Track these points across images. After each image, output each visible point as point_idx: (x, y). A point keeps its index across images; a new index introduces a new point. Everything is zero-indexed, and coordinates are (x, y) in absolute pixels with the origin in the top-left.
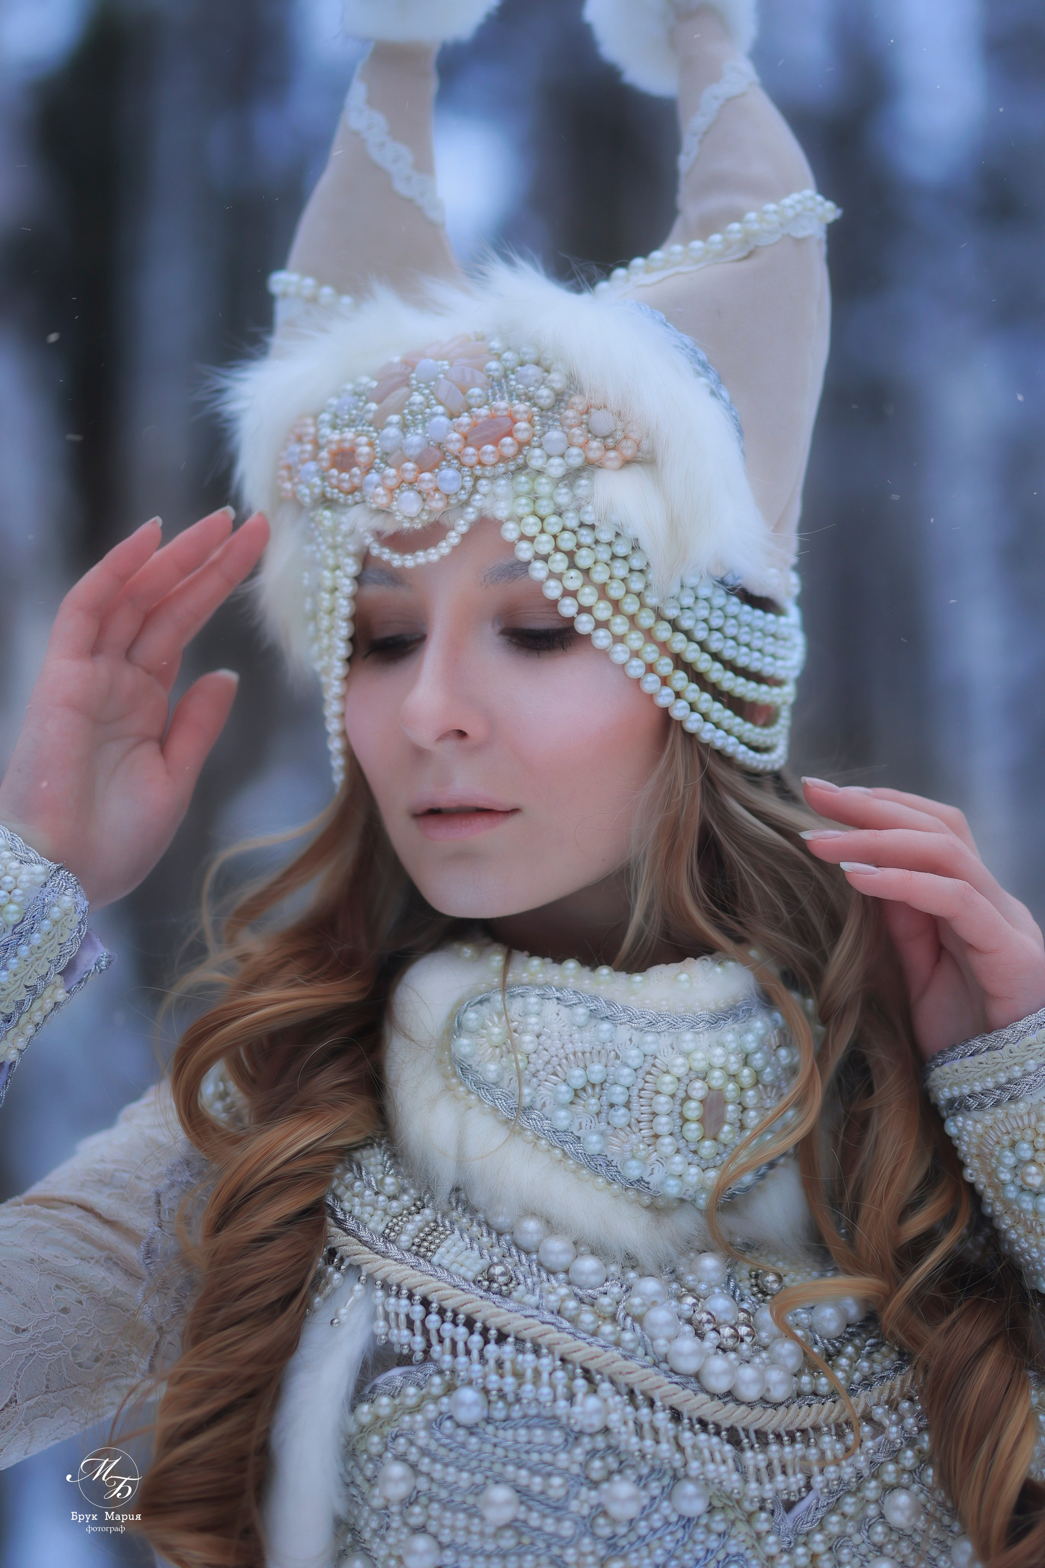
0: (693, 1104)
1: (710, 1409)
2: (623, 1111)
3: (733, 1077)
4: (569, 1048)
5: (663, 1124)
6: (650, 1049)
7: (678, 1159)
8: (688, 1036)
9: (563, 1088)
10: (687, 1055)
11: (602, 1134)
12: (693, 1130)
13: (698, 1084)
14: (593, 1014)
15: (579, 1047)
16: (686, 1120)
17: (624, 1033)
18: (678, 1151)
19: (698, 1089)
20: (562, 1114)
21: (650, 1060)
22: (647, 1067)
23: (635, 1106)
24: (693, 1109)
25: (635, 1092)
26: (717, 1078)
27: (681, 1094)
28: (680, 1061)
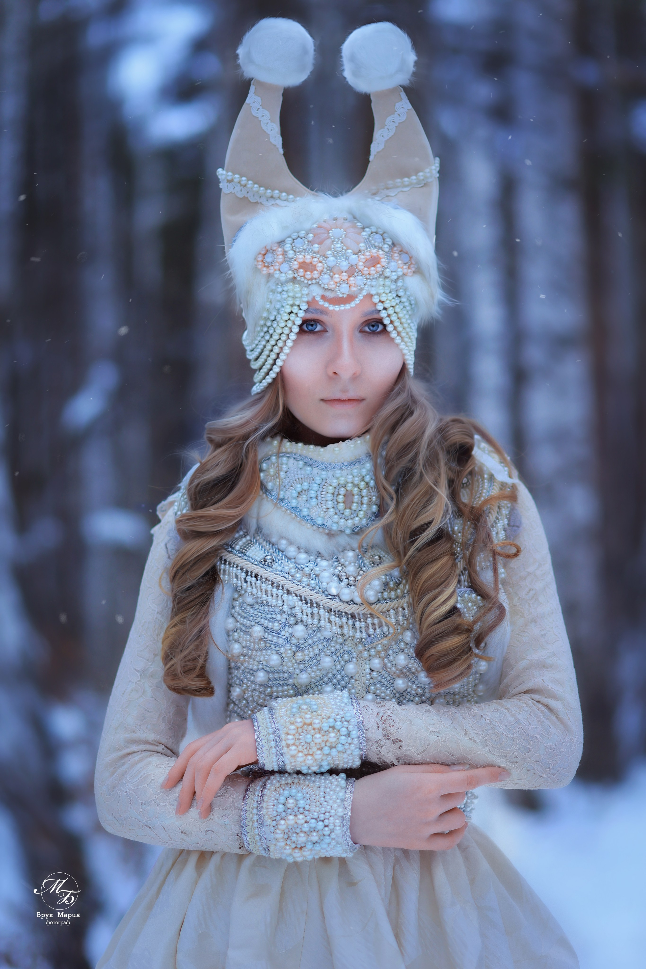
0: (341, 497)
1: (343, 607)
2: (314, 500)
3: (357, 486)
4: (296, 477)
5: (330, 504)
6: (324, 477)
7: (336, 516)
8: (338, 472)
9: (294, 492)
10: (337, 478)
11: (308, 508)
12: (341, 506)
13: (342, 489)
14: (306, 463)
15: (300, 476)
16: (338, 502)
17: (315, 471)
18: (336, 514)
19: (342, 491)
20: (294, 501)
21: (324, 481)
22: (323, 483)
23: (319, 498)
24: (341, 498)
25: (319, 493)
26: (349, 487)
27: (336, 493)
28: (335, 481)
